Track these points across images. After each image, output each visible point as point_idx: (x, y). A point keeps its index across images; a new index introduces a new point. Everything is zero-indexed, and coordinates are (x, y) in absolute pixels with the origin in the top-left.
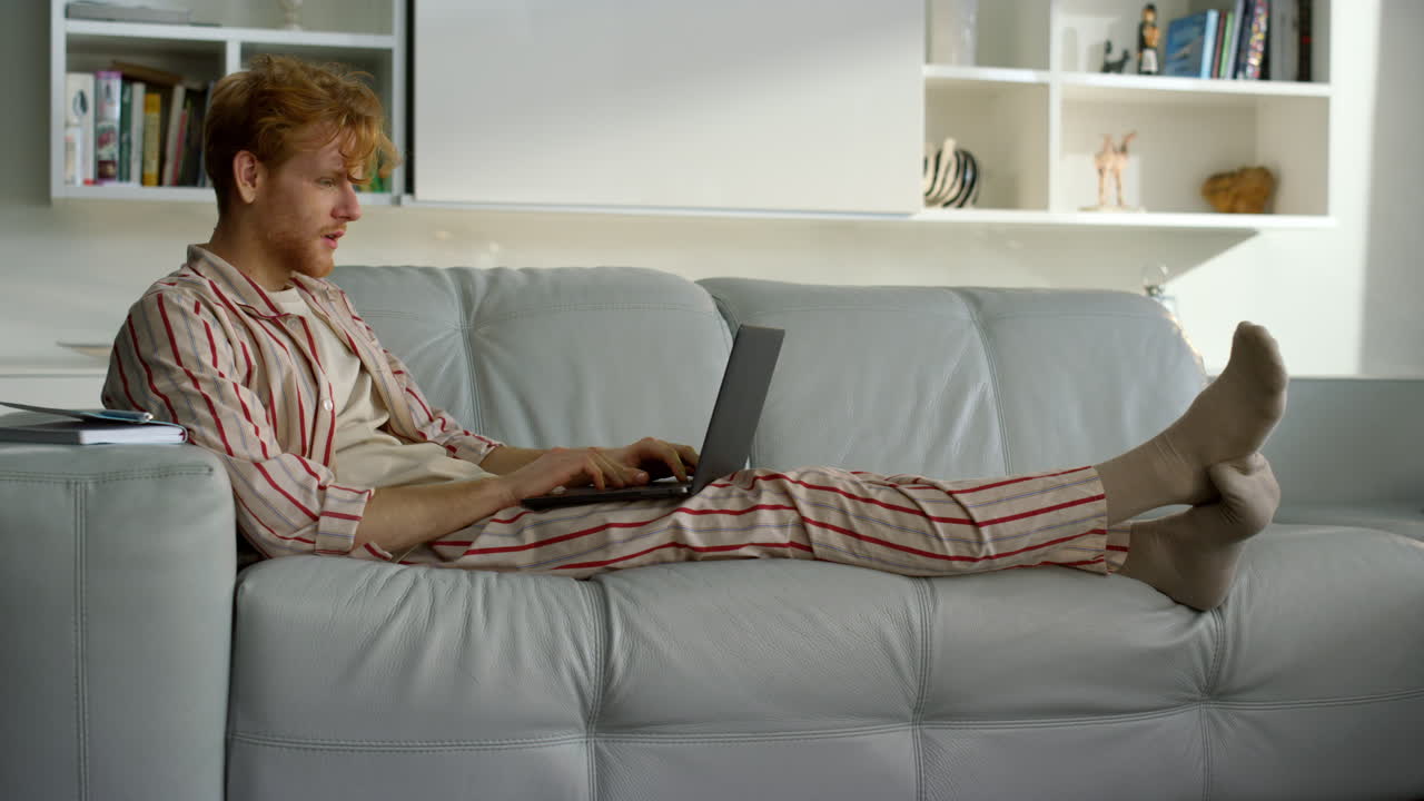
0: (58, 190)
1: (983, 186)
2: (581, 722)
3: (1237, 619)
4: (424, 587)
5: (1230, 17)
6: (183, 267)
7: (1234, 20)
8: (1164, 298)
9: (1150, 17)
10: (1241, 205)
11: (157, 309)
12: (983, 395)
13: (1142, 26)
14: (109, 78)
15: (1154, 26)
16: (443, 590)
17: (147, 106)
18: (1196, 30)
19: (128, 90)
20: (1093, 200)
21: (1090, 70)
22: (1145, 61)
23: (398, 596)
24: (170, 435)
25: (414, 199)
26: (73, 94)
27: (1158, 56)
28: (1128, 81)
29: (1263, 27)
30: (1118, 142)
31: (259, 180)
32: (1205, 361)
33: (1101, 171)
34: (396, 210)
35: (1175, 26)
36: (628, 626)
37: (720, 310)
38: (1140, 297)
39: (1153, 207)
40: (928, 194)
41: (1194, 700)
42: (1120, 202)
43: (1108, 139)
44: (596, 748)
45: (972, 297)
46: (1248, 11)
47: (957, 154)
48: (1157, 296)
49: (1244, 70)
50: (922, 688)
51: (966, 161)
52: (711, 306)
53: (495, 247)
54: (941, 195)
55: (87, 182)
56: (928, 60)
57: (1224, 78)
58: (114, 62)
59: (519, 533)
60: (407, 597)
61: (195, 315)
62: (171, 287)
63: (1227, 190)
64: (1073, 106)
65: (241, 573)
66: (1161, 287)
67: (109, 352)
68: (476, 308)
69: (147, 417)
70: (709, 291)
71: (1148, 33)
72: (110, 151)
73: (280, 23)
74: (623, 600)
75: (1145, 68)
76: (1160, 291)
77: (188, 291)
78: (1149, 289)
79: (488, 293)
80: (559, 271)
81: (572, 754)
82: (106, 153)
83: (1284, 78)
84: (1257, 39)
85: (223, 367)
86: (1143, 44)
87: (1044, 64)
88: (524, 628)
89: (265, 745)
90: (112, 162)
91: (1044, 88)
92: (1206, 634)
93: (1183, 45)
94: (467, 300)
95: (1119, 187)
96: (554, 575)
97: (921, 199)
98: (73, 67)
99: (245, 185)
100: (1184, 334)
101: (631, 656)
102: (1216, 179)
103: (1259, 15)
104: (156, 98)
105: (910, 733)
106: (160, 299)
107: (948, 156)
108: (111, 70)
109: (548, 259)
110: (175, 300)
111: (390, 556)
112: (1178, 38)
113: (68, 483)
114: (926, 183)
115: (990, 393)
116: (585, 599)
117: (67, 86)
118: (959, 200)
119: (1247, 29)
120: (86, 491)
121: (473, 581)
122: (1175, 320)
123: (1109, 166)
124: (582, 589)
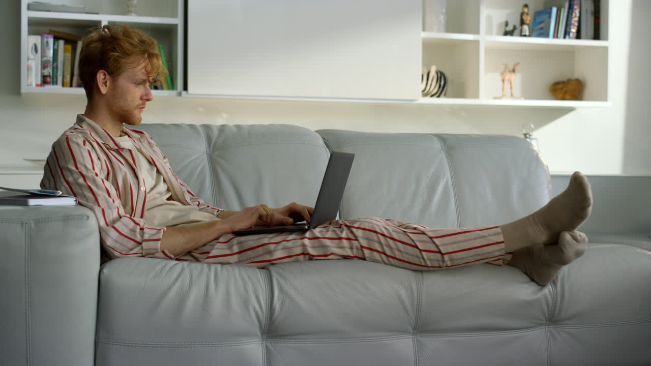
0: (24, 89)
1: (449, 87)
2: (259, 333)
3: (563, 287)
4: (187, 272)
5: (562, 10)
6: (75, 124)
7: (564, 12)
8: (531, 139)
9: (526, 10)
10: (568, 97)
11: (66, 143)
12: (447, 183)
13: (522, 14)
14: (47, 38)
15: (527, 14)
16: (195, 273)
17: (65, 51)
18: (547, 16)
19: (56, 44)
20: (500, 94)
21: (498, 34)
22: (523, 31)
23: (175, 275)
24: (70, 201)
25: (187, 93)
26: (31, 45)
27: (529, 28)
28: (516, 39)
29: (578, 15)
30: (511, 67)
31: (108, 83)
32: (549, 167)
33: (503, 81)
34: (179, 98)
35: (537, 14)
36: (281, 290)
37: (326, 144)
38: (520, 138)
39: (527, 97)
40: (423, 91)
41: (542, 324)
42: (512, 95)
43: (506, 66)
44: (266, 346)
45: (441, 138)
46: (571, 8)
47: (437, 73)
48: (529, 138)
49: (569, 35)
50: (417, 318)
51: (441, 76)
52: (322, 142)
53: (225, 115)
54: (430, 92)
55: (37, 85)
56: (424, 30)
57: (560, 38)
58: (50, 30)
59: (230, 248)
60: (179, 276)
61: (84, 146)
62: (71, 134)
63: (561, 89)
64: (490, 51)
65: (102, 266)
66: (531, 134)
67: (44, 163)
68: (213, 143)
69: (59, 193)
70: (321, 135)
71: (524, 17)
72: (48, 71)
73: (126, 12)
74: (278, 277)
75: (523, 33)
76: (530, 135)
77: (80, 135)
78: (525, 135)
79: (219, 136)
80: (252, 126)
81: (255, 348)
82: (46, 72)
83: (587, 38)
84: (575, 20)
85: (97, 170)
86: (522, 23)
87: (477, 32)
88: (233, 290)
89: (113, 344)
90: (50, 76)
91: (476, 43)
92: (548, 294)
93: (541, 23)
94: (209, 139)
95: (511, 88)
96: (248, 266)
97: (420, 93)
98: (31, 33)
99: (102, 86)
100: (539, 155)
101: (282, 304)
102: (557, 84)
103: (576, 9)
104: (69, 47)
105: (411, 339)
106: (67, 139)
107: (433, 74)
108: (49, 34)
109: (247, 120)
110: (74, 140)
111: (173, 256)
112: (538, 20)
113: (22, 224)
114: (423, 86)
115: (450, 183)
116: (262, 277)
117: (28, 41)
118: (438, 95)
119: (570, 16)
120: (31, 228)
121: (209, 269)
122: (535, 149)
123: (507, 78)
124: (261, 273)
